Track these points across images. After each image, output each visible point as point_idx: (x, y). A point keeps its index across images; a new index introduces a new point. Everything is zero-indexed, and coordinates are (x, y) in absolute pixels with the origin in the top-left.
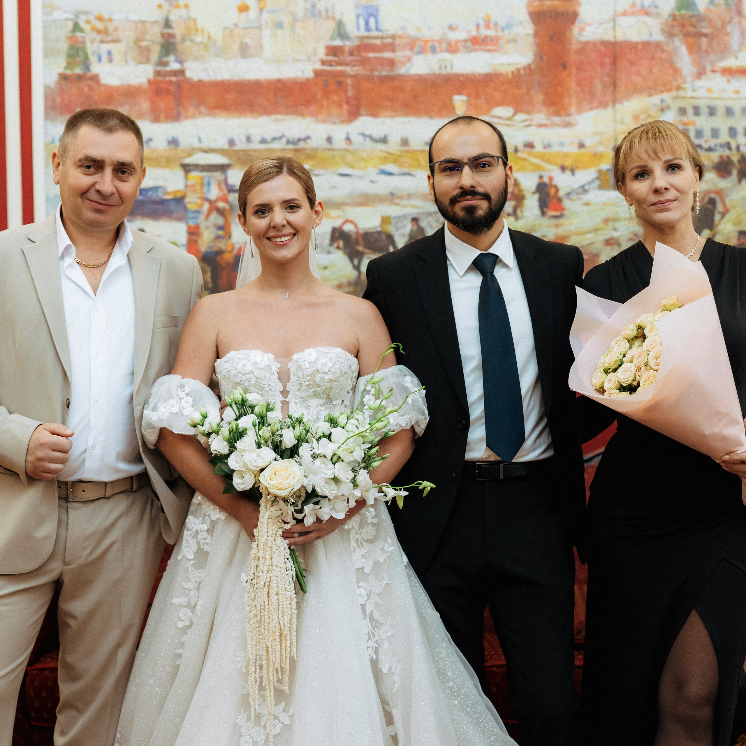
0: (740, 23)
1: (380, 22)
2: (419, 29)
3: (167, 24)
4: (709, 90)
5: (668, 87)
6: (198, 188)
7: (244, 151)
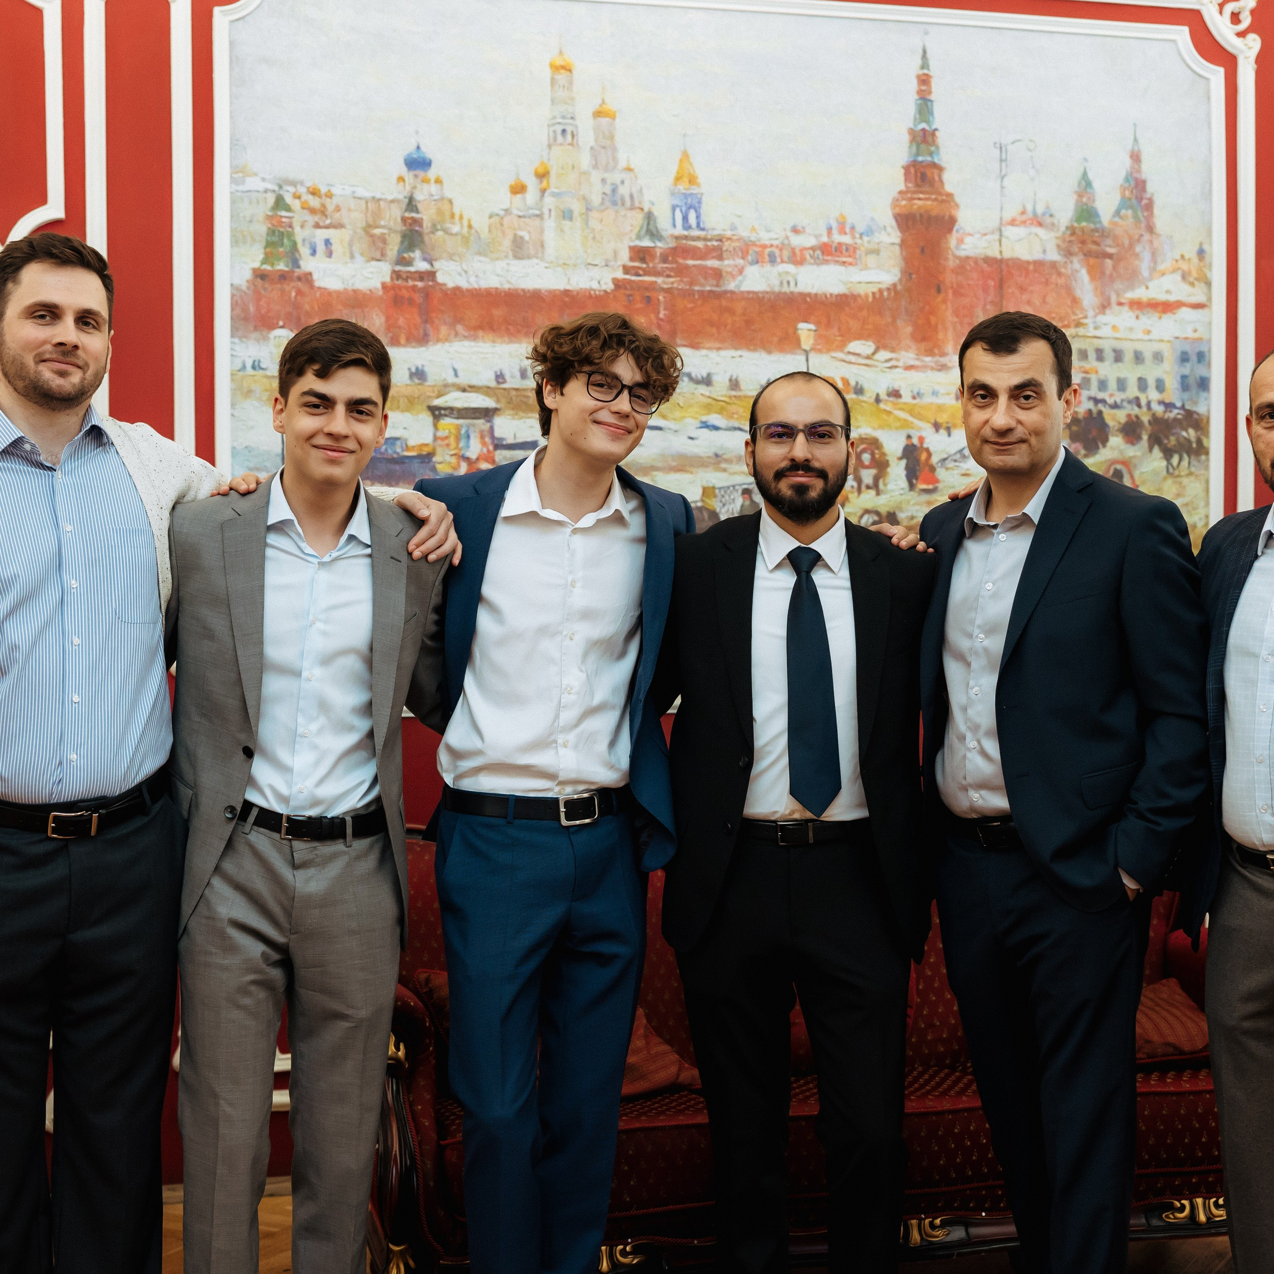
0: (1151, 242)
1: (703, 217)
2: (753, 229)
3: (411, 204)
4: (1114, 328)
5: (1066, 323)
6: (452, 440)
7: (517, 390)
